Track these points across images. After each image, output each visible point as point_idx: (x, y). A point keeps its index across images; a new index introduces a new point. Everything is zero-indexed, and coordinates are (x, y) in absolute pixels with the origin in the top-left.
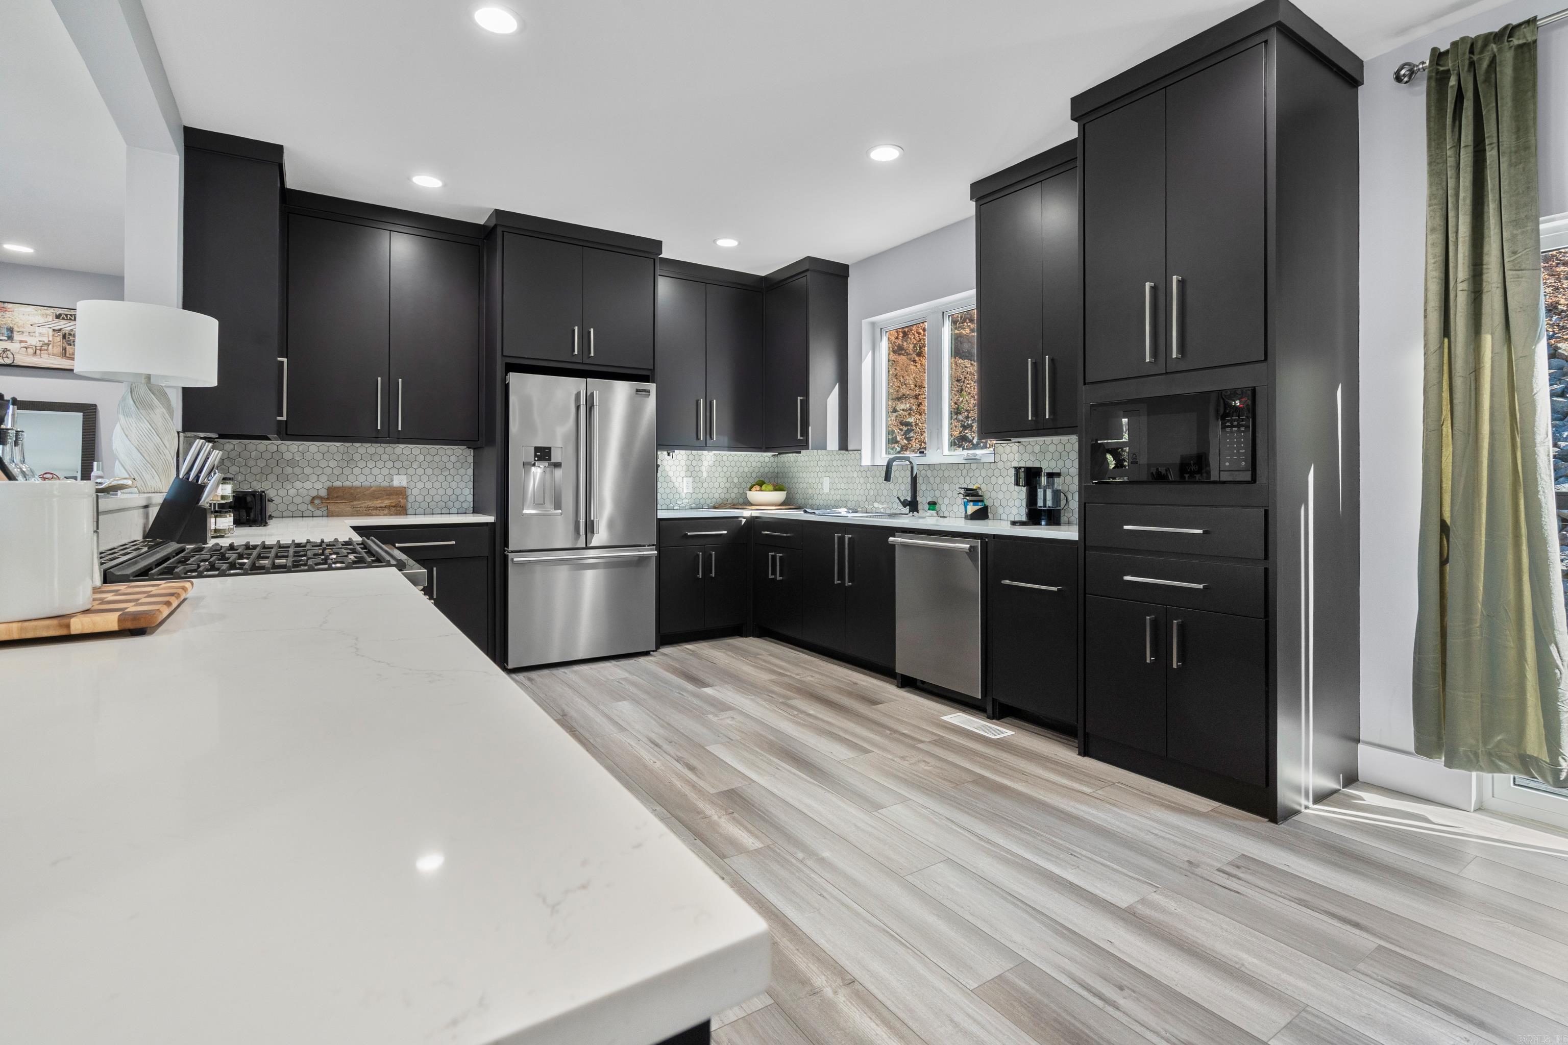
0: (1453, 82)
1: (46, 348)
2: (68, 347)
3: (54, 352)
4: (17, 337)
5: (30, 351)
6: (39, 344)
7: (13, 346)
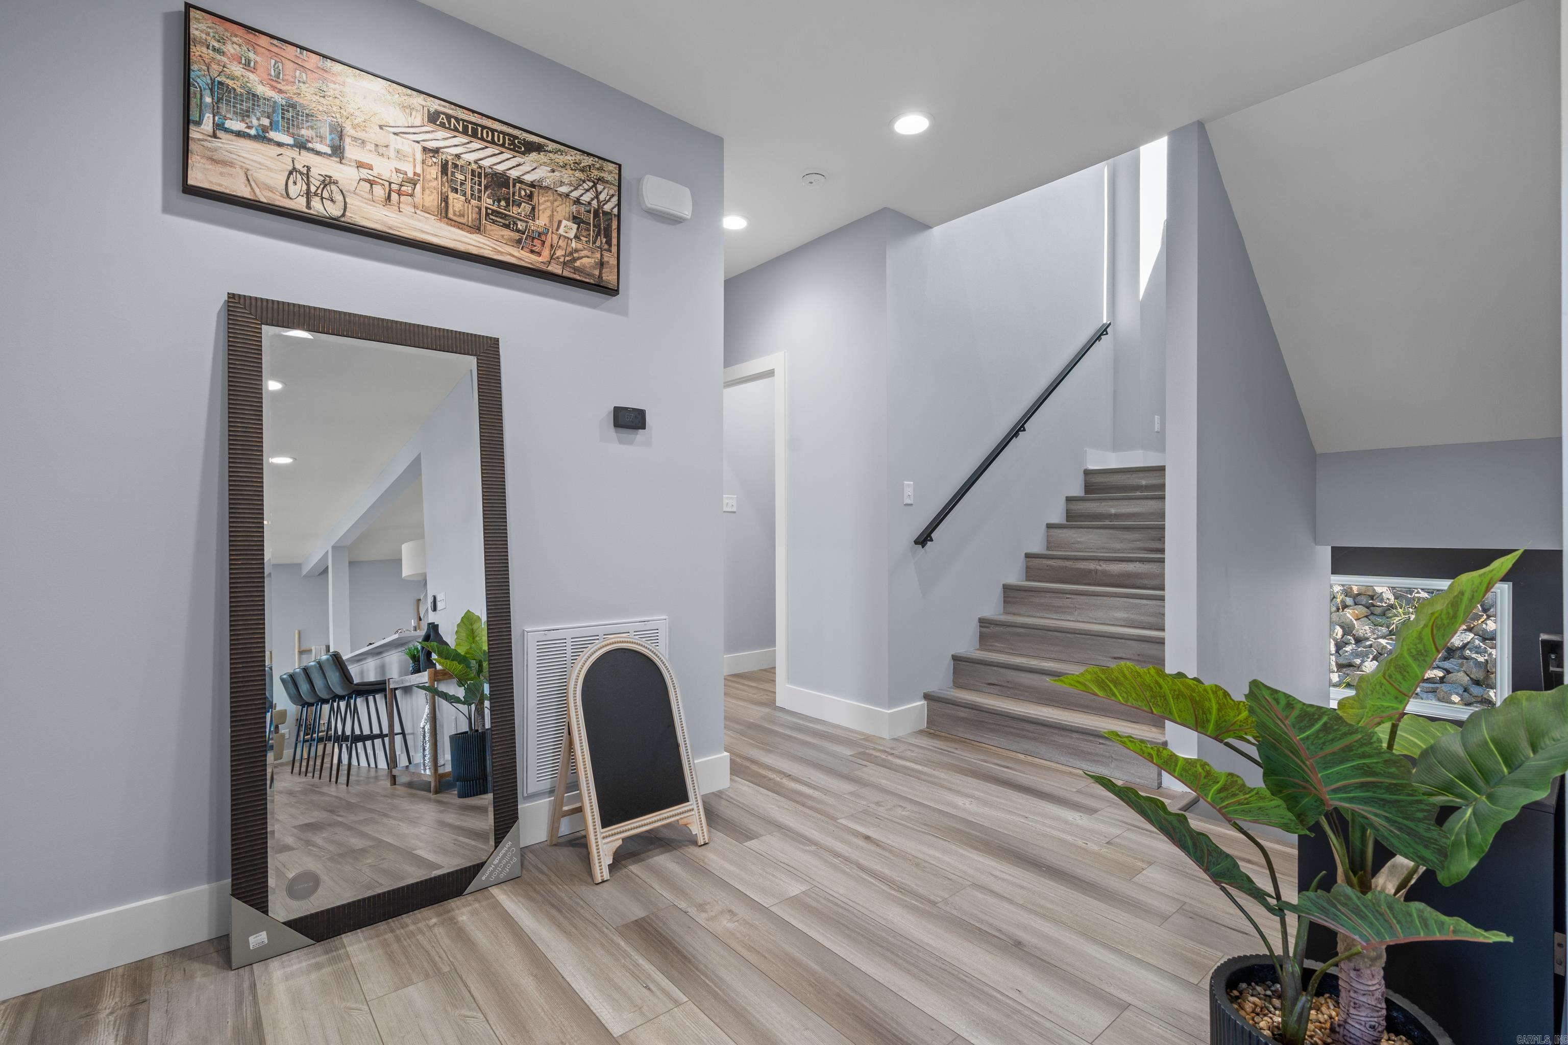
1: (410, 190)
2: (452, 195)
3: (427, 204)
4: (352, 152)
5: (379, 192)
6: (396, 178)
7: (345, 174)
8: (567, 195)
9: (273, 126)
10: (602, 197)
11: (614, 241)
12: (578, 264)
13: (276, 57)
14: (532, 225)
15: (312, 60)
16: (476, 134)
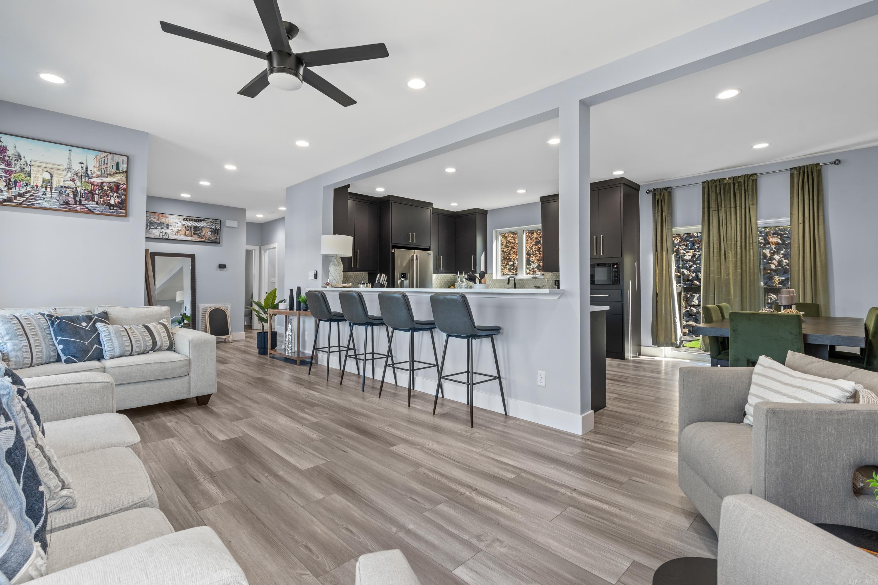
0: (657, 197)
1: (179, 232)
2: (187, 231)
3: (182, 234)
4: (170, 228)
5: (174, 233)
6: (177, 230)
7: (168, 231)
8: (209, 228)
9: (158, 226)
10: (217, 227)
11: (219, 234)
12: (211, 239)
13: (159, 216)
14: (202, 234)
15: (164, 215)
16: (190, 220)
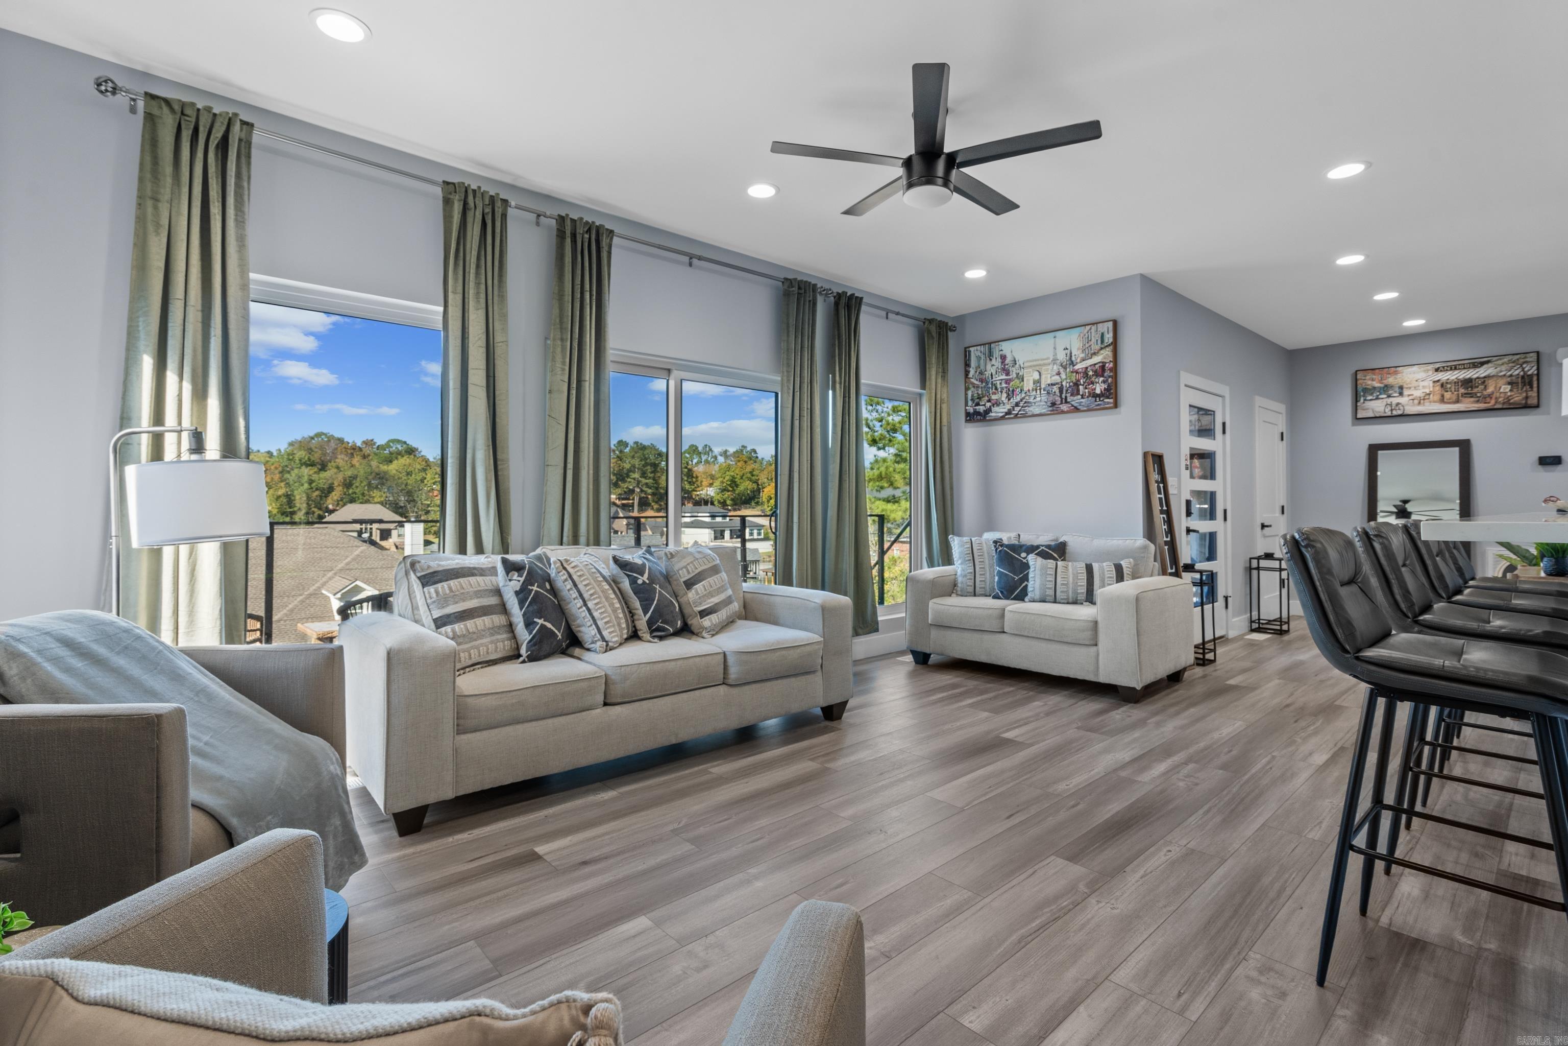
1: (1428, 397)
2: (1446, 394)
3: (1435, 400)
4: (1406, 392)
5: (1416, 402)
6: (1422, 395)
7: (1404, 400)
8: (1504, 375)
9: (1380, 394)
10: (1526, 369)
11: (1535, 385)
12: (1512, 401)
13: (1381, 374)
14: (1485, 393)
15: (1393, 370)
16: (1456, 368)
